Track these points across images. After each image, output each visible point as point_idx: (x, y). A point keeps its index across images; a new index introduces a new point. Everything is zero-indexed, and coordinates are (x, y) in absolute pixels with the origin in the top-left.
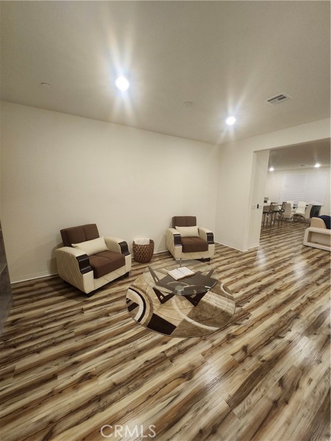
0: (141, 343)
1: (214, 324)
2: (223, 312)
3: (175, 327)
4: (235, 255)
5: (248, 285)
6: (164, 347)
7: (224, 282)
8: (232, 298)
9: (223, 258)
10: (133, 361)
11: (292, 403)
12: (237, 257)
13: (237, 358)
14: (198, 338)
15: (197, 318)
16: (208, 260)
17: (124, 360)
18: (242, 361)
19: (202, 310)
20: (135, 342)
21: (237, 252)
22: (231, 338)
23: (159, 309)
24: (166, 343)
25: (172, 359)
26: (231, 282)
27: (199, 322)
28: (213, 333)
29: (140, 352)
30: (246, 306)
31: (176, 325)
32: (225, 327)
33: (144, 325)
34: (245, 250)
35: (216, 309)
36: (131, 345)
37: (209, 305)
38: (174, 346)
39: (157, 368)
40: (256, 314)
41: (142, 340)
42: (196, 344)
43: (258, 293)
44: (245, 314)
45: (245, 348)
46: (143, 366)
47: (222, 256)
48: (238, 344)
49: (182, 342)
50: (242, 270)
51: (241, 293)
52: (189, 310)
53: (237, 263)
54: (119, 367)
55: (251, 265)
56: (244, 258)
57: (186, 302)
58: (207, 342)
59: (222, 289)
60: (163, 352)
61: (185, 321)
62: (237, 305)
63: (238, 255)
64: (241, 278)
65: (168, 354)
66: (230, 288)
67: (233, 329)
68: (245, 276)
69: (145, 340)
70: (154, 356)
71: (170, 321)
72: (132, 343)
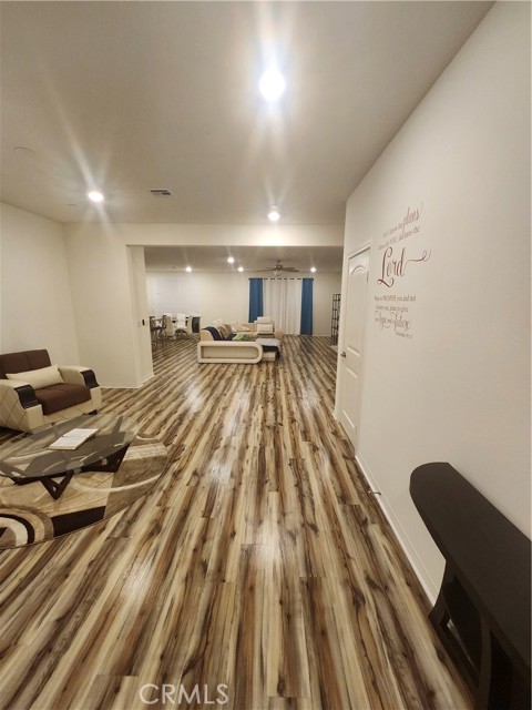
0: (60, 559)
1: (153, 473)
2: (155, 458)
3: (104, 508)
4: (129, 395)
5: (165, 421)
6: (105, 534)
7: (136, 430)
8: (157, 441)
9: (114, 405)
10: (67, 580)
11: (243, 482)
12: (134, 396)
13: (193, 484)
14: (144, 497)
15: (128, 482)
16: (95, 413)
17: (50, 591)
18: (198, 483)
19: (128, 470)
20: (50, 563)
21: (131, 391)
22: (177, 475)
23: (56, 508)
24: (104, 529)
25: (125, 534)
26: (145, 427)
27: (134, 482)
28: (157, 482)
29: (70, 565)
30: (175, 441)
31: (104, 504)
32: (167, 469)
33: (46, 539)
34: (140, 386)
35: (145, 460)
36: (46, 571)
37: (135, 461)
38: (118, 523)
39: (112, 556)
40: (188, 442)
41: (61, 554)
42: (144, 503)
43: (180, 424)
44: (180, 447)
45: (195, 473)
46: (89, 571)
47: (111, 402)
48: (187, 475)
49: (126, 513)
50: (150, 409)
51: (163, 432)
52: (111, 481)
53: (138, 403)
54: (48, 603)
55: (157, 400)
56: (145, 395)
57: (97, 476)
58: (156, 493)
59: (138, 438)
60: (108, 538)
61: (112, 494)
62: (166, 444)
63: (135, 394)
64: (154, 418)
65: (116, 535)
66: (148, 432)
67: (175, 466)
68: (157, 413)
69: (64, 551)
70: (98, 550)
71: (91, 507)
72: (46, 568)
